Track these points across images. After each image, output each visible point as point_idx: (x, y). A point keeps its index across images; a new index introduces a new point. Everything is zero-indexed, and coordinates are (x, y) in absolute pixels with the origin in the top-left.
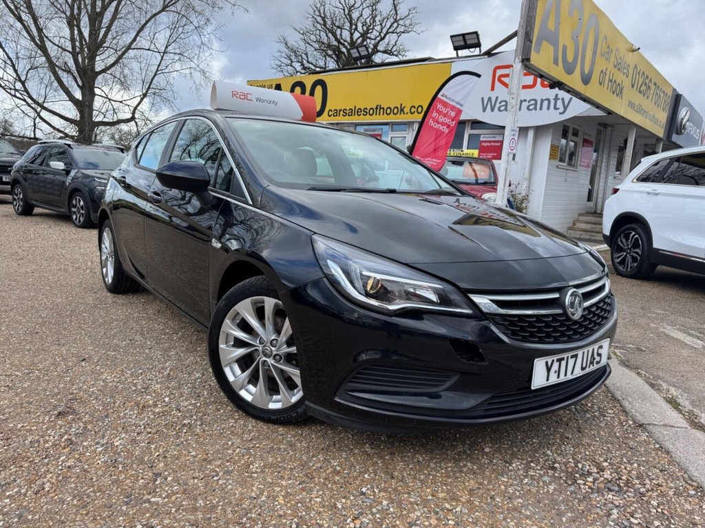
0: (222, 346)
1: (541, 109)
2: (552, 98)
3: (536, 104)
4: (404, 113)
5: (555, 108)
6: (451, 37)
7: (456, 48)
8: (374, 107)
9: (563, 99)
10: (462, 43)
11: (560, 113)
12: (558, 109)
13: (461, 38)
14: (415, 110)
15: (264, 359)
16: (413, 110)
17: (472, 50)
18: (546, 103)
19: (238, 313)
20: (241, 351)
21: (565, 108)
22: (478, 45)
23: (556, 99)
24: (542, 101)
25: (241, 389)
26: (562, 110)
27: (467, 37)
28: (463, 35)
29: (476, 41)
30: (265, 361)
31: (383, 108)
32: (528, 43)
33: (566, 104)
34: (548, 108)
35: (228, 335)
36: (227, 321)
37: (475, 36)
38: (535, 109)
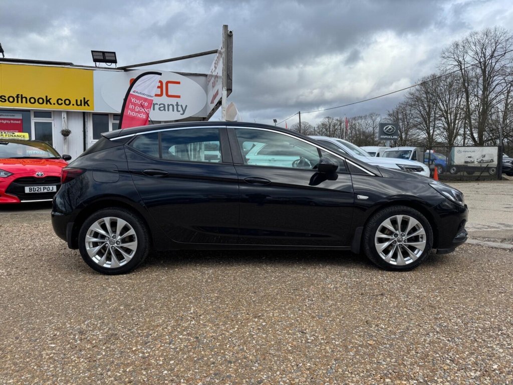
1: (168, 110)
2: (175, 104)
3: (164, 107)
4: (51, 104)
5: (178, 111)
6: (92, 51)
7: (95, 60)
8: (15, 96)
9: (181, 106)
10: (102, 58)
11: (181, 114)
12: (180, 111)
13: (101, 54)
14: (63, 102)
16: (60, 102)
17: (109, 64)
18: (171, 107)
21: (184, 111)
22: (115, 62)
23: (177, 105)
24: (168, 106)
26: (182, 112)
27: (106, 54)
28: (104, 53)
29: (114, 59)
31: (26, 98)
32: (229, 80)
33: (184, 109)
34: (173, 110)
37: (114, 54)
38: (165, 110)
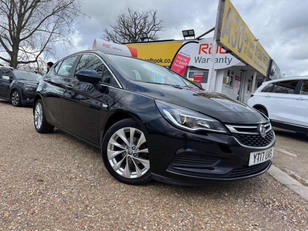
0: (108, 150)
1: (219, 62)
2: (224, 58)
3: (217, 60)
4: (162, 62)
5: (226, 62)
6: (183, 31)
7: (185, 36)
8: (149, 59)
9: (228, 59)
10: (187, 34)
11: (227, 64)
12: (227, 62)
13: (187, 32)
14: (167, 61)
15: (129, 155)
16: (166, 61)
17: (191, 37)
18: (221, 60)
19: (117, 135)
20: (117, 153)
21: (230, 62)
22: (194, 35)
23: (226, 58)
24: (220, 59)
25: (117, 170)
26: (228, 63)
27: (189, 32)
28: (188, 31)
29: (193, 34)
30: (129, 156)
31: (153, 60)
32: (219, 34)
33: (230, 61)
34: (223, 62)
35: (111, 145)
36: (111, 139)
37: (192, 31)
38: (217, 62)
